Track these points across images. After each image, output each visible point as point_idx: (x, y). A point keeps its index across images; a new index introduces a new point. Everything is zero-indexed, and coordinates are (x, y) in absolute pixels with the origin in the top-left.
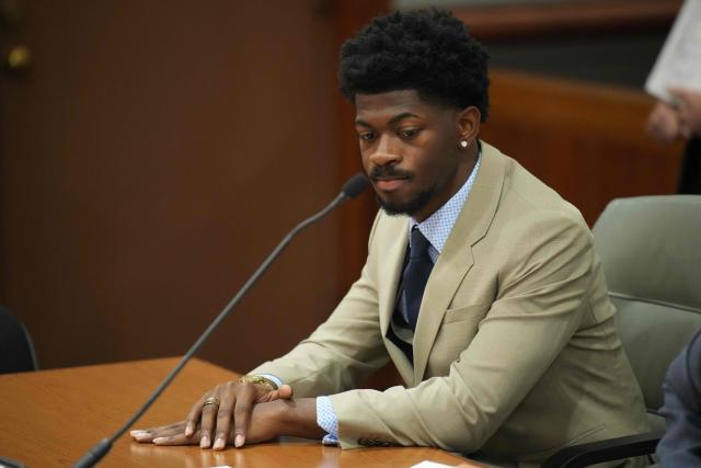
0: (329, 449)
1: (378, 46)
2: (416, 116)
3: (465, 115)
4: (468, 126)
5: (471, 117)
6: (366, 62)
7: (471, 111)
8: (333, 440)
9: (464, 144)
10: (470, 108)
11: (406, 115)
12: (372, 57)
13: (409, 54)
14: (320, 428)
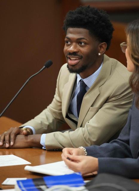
0: (44, 151)
1: (81, 13)
2: (86, 40)
3: (102, 45)
4: (102, 49)
5: (104, 46)
6: (75, 16)
7: (104, 44)
8: (45, 148)
9: (99, 54)
10: (104, 43)
11: (83, 39)
12: (77, 15)
13: (90, 17)
14: (41, 145)
